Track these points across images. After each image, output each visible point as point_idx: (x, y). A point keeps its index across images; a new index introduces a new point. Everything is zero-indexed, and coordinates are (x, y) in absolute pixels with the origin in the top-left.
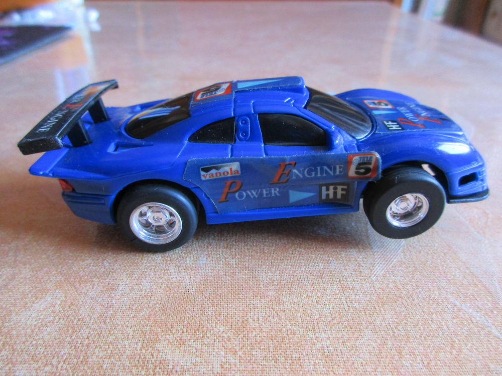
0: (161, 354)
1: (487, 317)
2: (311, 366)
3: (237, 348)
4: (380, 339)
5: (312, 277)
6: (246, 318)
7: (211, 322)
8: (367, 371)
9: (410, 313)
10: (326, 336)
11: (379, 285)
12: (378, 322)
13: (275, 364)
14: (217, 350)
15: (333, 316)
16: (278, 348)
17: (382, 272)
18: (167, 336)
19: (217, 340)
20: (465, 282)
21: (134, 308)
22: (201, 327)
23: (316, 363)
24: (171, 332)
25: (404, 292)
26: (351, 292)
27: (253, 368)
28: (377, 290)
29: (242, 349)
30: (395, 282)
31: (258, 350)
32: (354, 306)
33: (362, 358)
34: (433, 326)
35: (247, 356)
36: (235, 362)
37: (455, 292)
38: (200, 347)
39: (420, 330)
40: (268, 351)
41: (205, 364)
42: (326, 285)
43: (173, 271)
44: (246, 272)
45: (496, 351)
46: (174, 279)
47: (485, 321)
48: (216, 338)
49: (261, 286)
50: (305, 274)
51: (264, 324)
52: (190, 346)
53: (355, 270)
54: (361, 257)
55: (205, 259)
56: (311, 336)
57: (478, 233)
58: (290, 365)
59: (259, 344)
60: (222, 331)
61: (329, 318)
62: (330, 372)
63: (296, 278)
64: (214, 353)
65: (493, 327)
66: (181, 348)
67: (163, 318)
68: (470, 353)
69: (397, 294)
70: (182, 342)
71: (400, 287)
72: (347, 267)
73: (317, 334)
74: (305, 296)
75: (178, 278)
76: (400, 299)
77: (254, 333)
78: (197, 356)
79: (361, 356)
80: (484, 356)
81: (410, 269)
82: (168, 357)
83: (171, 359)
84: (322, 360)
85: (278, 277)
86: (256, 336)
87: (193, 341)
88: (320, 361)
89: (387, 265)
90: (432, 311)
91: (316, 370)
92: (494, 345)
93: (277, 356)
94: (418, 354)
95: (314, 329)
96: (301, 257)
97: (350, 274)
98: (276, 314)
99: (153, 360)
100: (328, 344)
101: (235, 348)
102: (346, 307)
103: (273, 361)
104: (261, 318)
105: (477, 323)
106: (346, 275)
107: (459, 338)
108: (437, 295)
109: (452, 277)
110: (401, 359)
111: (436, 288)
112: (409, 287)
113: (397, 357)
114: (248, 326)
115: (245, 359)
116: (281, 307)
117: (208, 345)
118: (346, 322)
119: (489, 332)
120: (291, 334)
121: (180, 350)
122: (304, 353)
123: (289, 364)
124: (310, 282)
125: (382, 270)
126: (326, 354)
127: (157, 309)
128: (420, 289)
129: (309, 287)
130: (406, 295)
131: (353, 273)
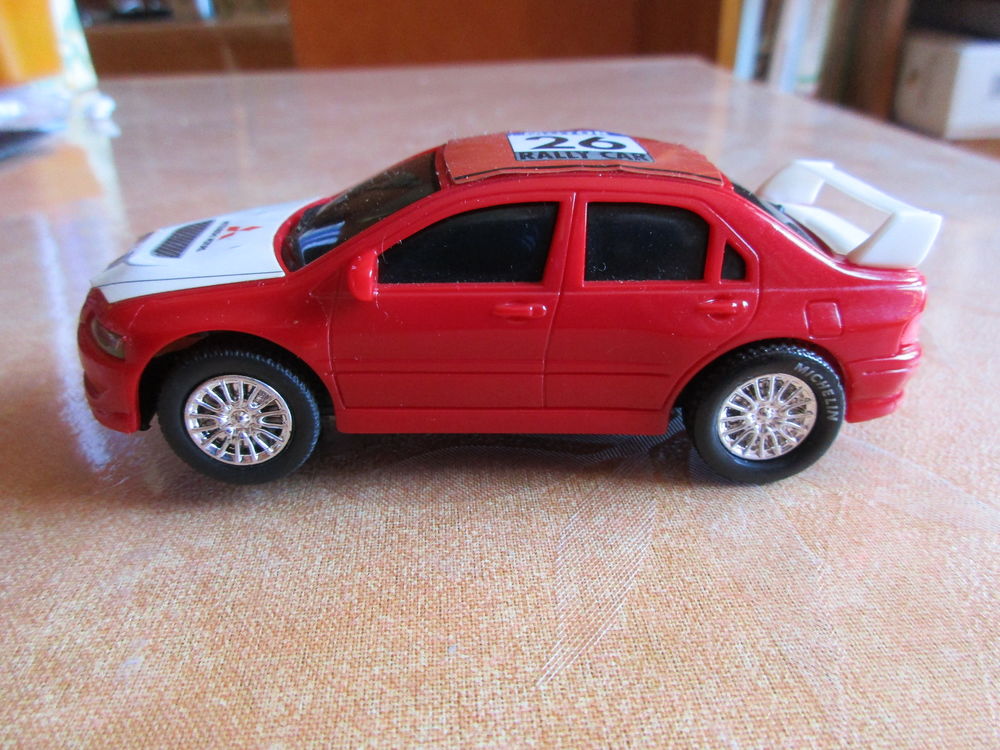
5: (391, 693)
11: (551, 705)
17: (568, 666)
20: (763, 683)
25: (610, 722)
26: (481, 729)
28: (544, 718)
30: (591, 694)
37: (734, 713)
43: (49, 697)
44: (233, 689)
46: (44, 723)
49: (259, 728)
50: (378, 685)
53: (502, 667)
54: (524, 629)
55: (142, 658)
57: (813, 547)
63: (351, 698)
69: (592, 726)
71: (604, 706)
72: (486, 658)
75: (55, 719)
81: (636, 655)
85: (308, 699)
89: (582, 646)
97: (487, 678)
106: (479, 680)
108: (690, 723)
109: (734, 670)
111: (689, 705)
112: (624, 706)
124: (386, 708)
125: (569, 661)
128: (651, 710)
129: (378, 722)
130: (613, 729)
131: (497, 673)
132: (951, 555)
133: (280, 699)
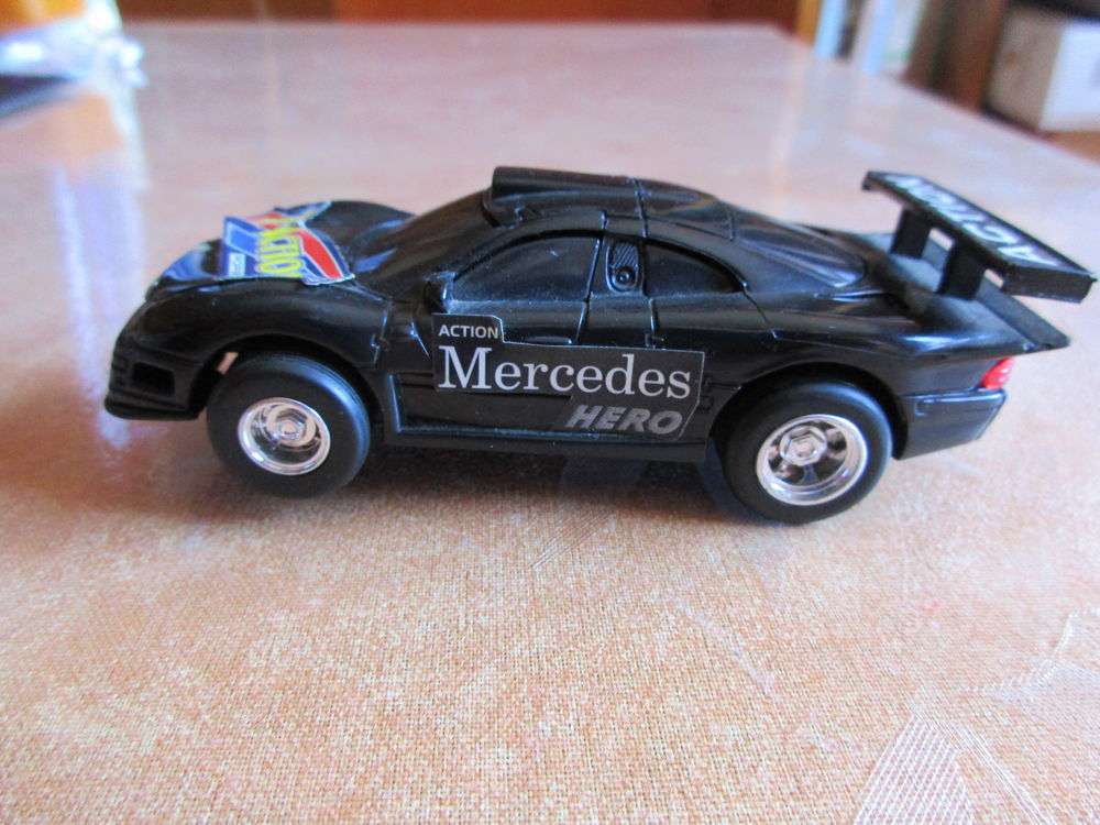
0: (39, 722)
1: (739, 635)
2: (347, 738)
3: (204, 708)
4: (509, 682)
5: (411, 569)
6: (244, 651)
7: (167, 659)
8: (458, 742)
9: (588, 634)
10: (399, 680)
11: (543, 581)
12: (517, 651)
13: (273, 736)
14: (160, 713)
15: (427, 643)
16: (291, 706)
17: (561, 556)
18: (66, 688)
19: (168, 694)
20: (721, 573)
21: (14, 636)
22: (143, 669)
23: (359, 730)
24: (76, 680)
25: (590, 594)
26: (483, 596)
27: (224, 743)
28: (537, 590)
29: (214, 708)
30: (578, 575)
31: (246, 710)
32: (479, 621)
33: (458, 719)
34: (624, 656)
35: (220, 721)
36: (190, 735)
37: (693, 591)
38: (126, 706)
39: (596, 663)
40: (267, 711)
41: (126, 739)
42: (434, 585)
43: (123, 562)
44: (279, 562)
45: (732, 699)
46: (120, 579)
47: (732, 644)
48: (165, 690)
49: (301, 589)
50: (400, 563)
51: (277, 662)
52: (106, 707)
53: (505, 555)
54: (527, 529)
55: (200, 539)
56: (369, 681)
58: (304, 736)
59: (253, 698)
60: (184, 676)
61: (419, 647)
62: (382, 748)
63: (378, 571)
64: (152, 719)
65: (745, 655)
66: (86, 711)
67: (69, 653)
68: (679, 704)
69: (575, 596)
70: (92, 698)
71: (587, 582)
72: (492, 549)
73: (382, 677)
74: (385, 605)
75: (129, 577)
76: (576, 609)
77: (251, 678)
78: (114, 725)
79: (456, 716)
80: (706, 708)
82: (55, 729)
83: (58, 731)
84: (373, 725)
85: (342, 570)
86: (251, 685)
87: (116, 696)
88: (367, 727)
90: (633, 626)
91: (354, 744)
92: (733, 687)
93: (282, 720)
94: (575, 707)
95: (380, 668)
96: (404, 532)
97: (492, 562)
98: (310, 642)
99: (20, 734)
100: (397, 694)
101: (200, 707)
102: (462, 623)
103: (270, 731)
104: (275, 651)
105: (715, 647)
106: (485, 563)
107: (667, 676)
108: (656, 596)
109: (699, 563)
110: (536, 719)
111: (657, 584)
112: (603, 584)
113: (529, 716)
114: (243, 665)
115: (213, 727)
116: (327, 628)
117: (144, 704)
118: (451, 653)
119: (732, 663)
120: (327, 678)
121: (83, 714)
122: (341, 714)
123: (301, 735)
124: (407, 579)
125: (562, 553)
126: (386, 713)
127: (62, 638)
128: (625, 588)
129: (399, 588)
130: (592, 599)
131: (500, 559)
132: (905, 489)
133: (318, 571)
